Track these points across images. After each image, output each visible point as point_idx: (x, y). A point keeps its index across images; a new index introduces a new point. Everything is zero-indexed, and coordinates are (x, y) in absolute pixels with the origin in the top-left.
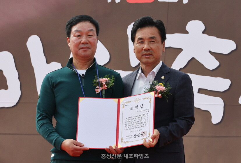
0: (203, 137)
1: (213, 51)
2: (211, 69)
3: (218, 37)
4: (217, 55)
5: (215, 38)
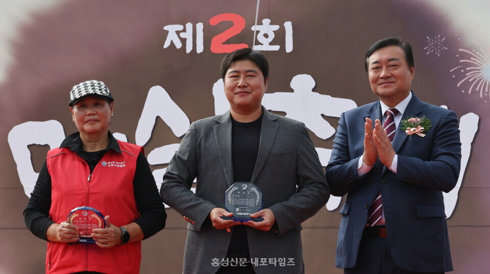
0: (315, 228)
1: (326, 114)
2: (325, 139)
3: (333, 96)
4: (332, 120)
5: (329, 96)
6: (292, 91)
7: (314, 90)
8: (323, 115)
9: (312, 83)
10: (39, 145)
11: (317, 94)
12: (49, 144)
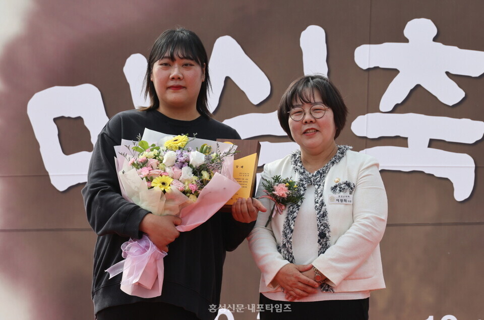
1: (452, 72)
2: (451, 104)
4: (460, 80)
5: (456, 48)
6: (406, 41)
7: (435, 39)
8: (447, 73)
9: (434, 31)
10: (69, 118)
11: (439, 45)
12: (82, 116)
